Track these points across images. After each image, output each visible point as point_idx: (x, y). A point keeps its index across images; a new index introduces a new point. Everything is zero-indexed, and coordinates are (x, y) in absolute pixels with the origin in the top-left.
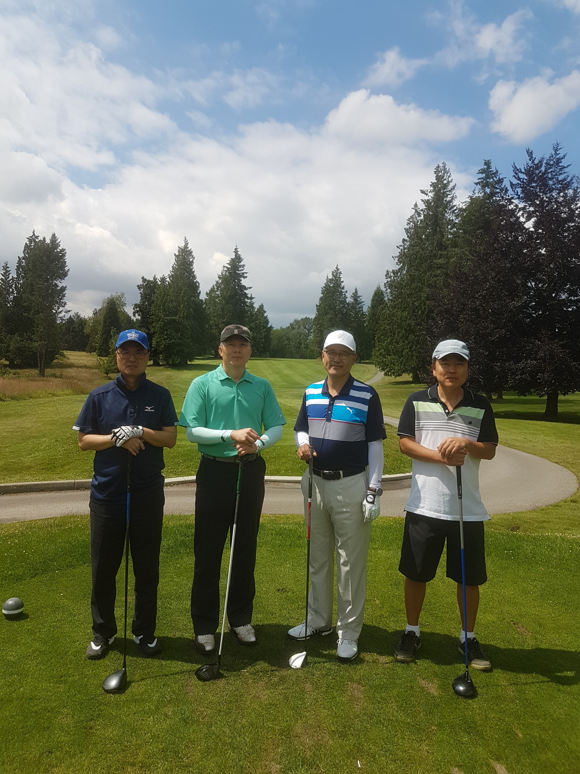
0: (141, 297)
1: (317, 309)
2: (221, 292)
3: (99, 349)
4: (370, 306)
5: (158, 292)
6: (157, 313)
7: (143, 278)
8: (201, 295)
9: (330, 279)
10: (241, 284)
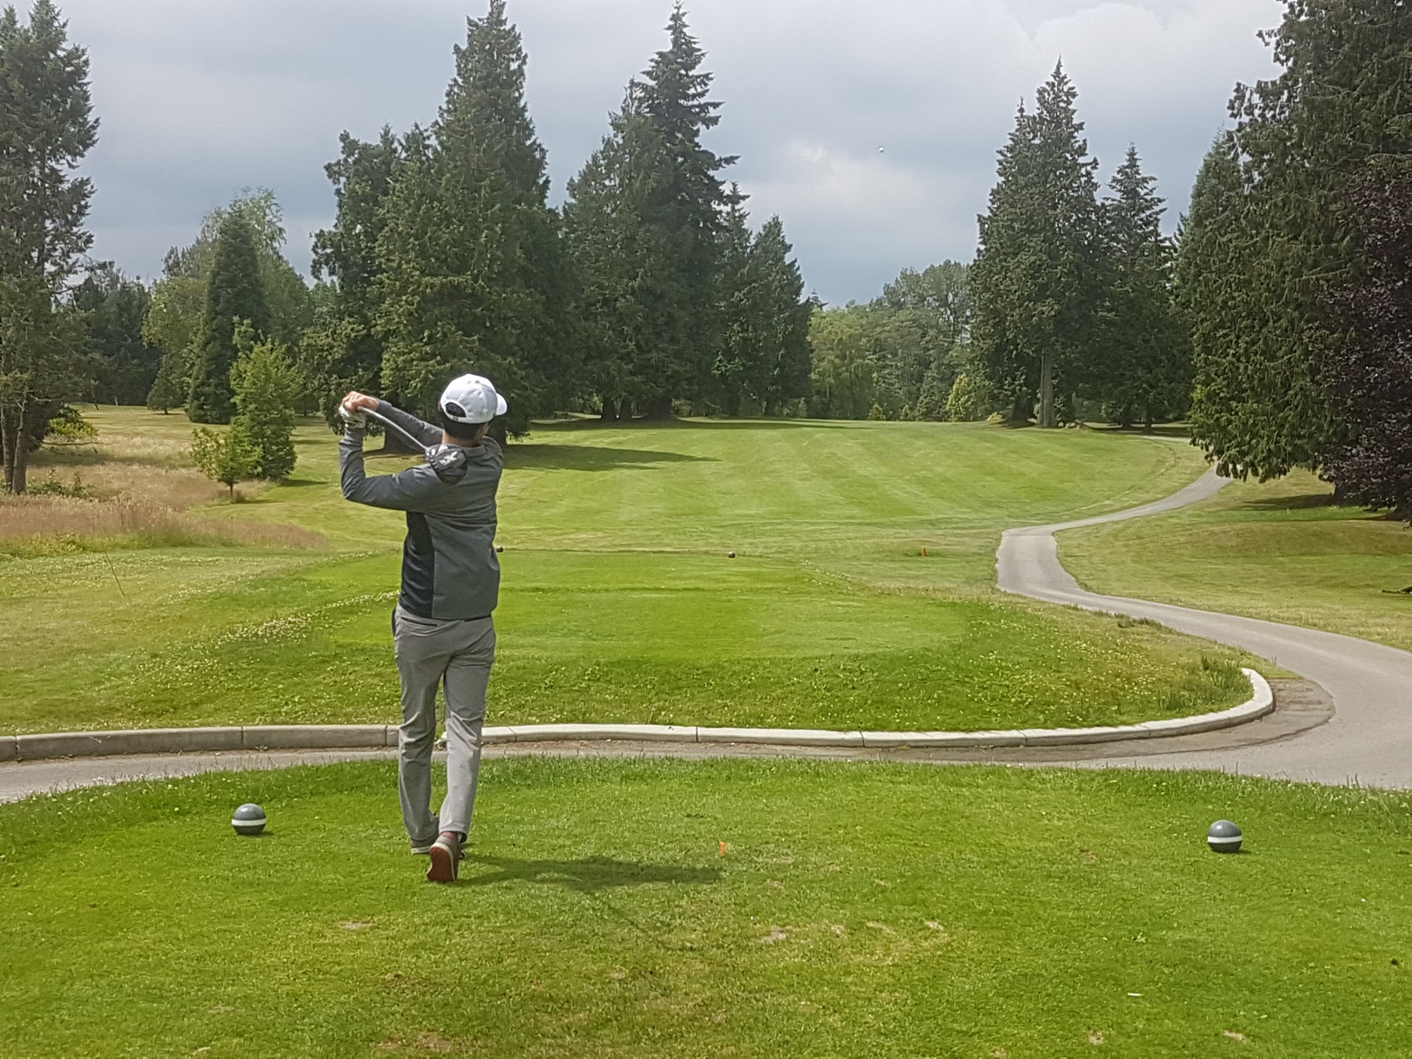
0: (340, 206)
1: (982, 232)
2: (621, 180)
3: (197, 396)
4: (1187, 214)
5: (398, 186)
6: (395, 265)
7: (344, 137)
8: (548, 194)
9: (1028, 118)
10: (697, 145)
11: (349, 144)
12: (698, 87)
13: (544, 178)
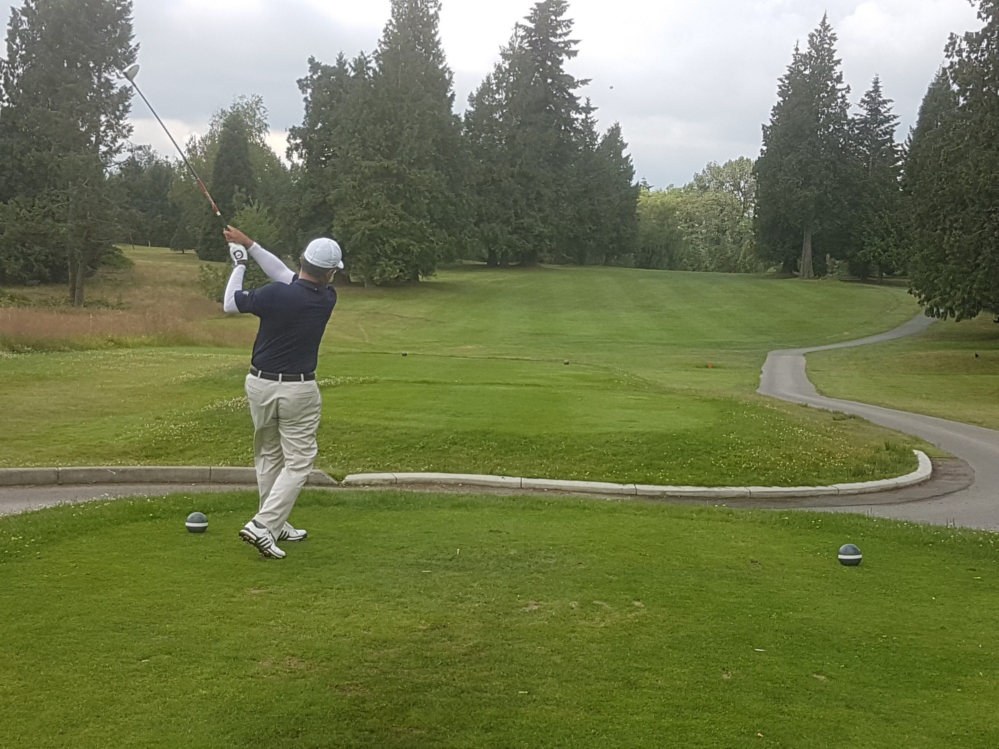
0: (307, 108)
1: (765, 136)
2: (507, 95)
3: (205, 241)
4: (914, 127)
5: (348, 96)
6: (344, 152)
7: (311, 60)
9: (802, 55)
10: (561, 70)
11: (314, 66)
12: (564, 29)
13: (451, 93)
